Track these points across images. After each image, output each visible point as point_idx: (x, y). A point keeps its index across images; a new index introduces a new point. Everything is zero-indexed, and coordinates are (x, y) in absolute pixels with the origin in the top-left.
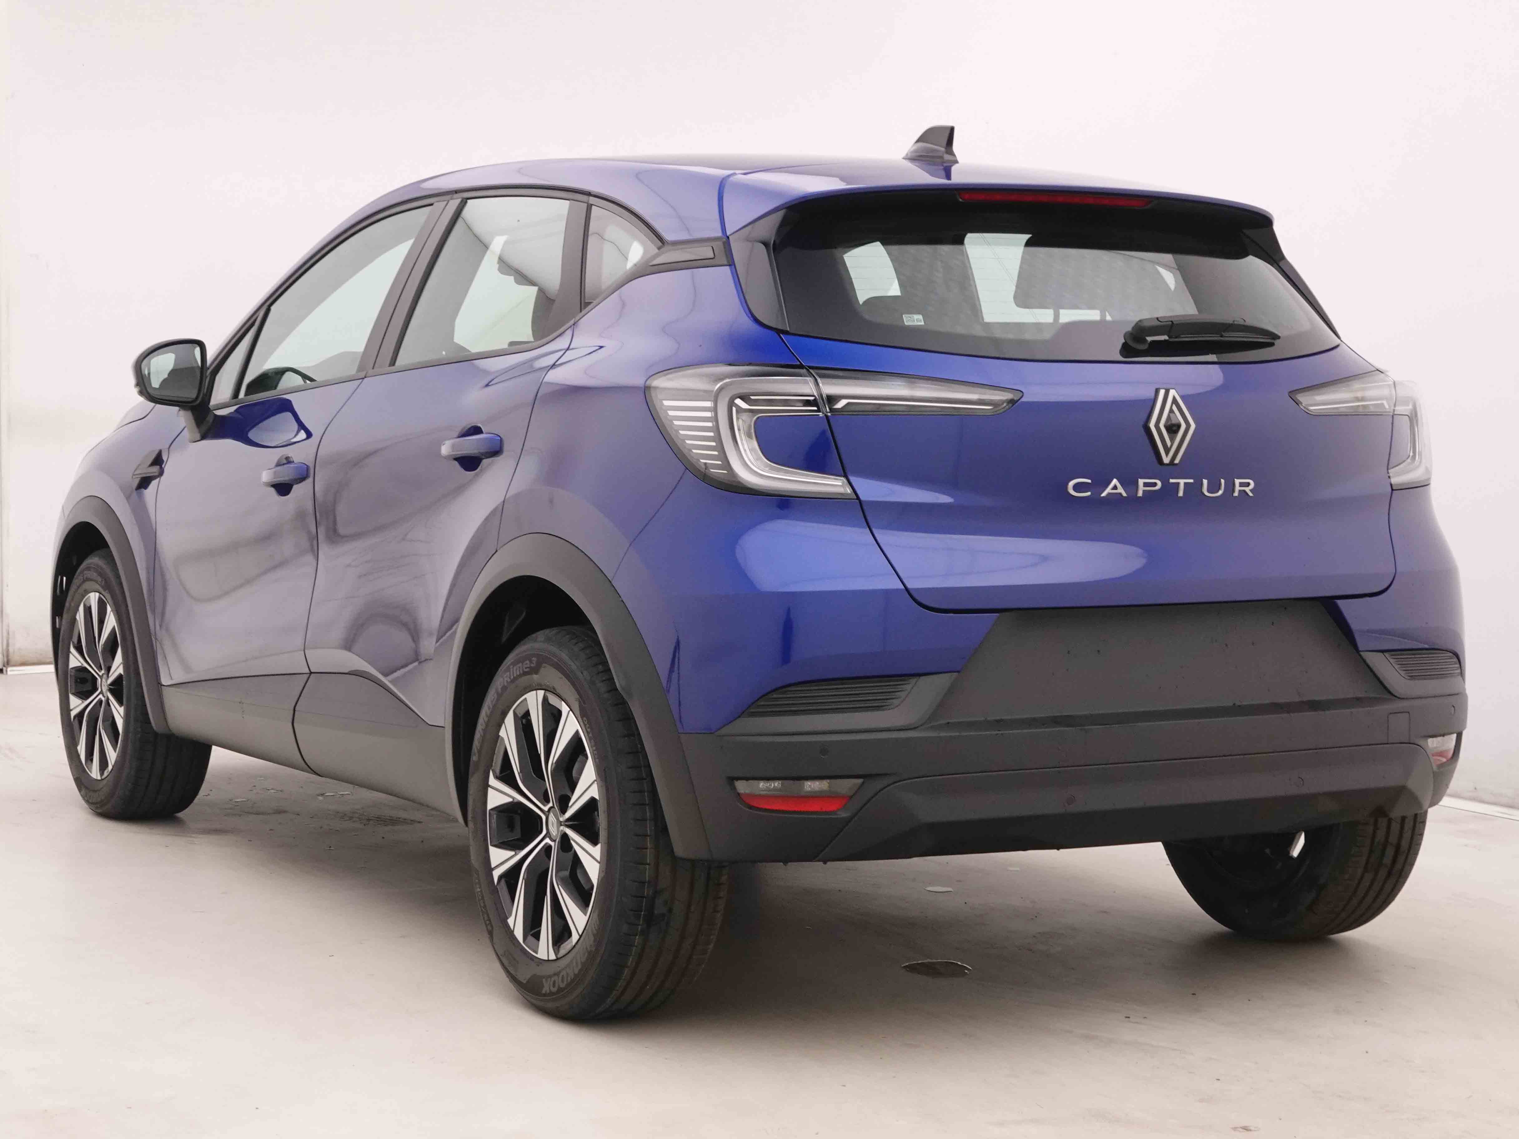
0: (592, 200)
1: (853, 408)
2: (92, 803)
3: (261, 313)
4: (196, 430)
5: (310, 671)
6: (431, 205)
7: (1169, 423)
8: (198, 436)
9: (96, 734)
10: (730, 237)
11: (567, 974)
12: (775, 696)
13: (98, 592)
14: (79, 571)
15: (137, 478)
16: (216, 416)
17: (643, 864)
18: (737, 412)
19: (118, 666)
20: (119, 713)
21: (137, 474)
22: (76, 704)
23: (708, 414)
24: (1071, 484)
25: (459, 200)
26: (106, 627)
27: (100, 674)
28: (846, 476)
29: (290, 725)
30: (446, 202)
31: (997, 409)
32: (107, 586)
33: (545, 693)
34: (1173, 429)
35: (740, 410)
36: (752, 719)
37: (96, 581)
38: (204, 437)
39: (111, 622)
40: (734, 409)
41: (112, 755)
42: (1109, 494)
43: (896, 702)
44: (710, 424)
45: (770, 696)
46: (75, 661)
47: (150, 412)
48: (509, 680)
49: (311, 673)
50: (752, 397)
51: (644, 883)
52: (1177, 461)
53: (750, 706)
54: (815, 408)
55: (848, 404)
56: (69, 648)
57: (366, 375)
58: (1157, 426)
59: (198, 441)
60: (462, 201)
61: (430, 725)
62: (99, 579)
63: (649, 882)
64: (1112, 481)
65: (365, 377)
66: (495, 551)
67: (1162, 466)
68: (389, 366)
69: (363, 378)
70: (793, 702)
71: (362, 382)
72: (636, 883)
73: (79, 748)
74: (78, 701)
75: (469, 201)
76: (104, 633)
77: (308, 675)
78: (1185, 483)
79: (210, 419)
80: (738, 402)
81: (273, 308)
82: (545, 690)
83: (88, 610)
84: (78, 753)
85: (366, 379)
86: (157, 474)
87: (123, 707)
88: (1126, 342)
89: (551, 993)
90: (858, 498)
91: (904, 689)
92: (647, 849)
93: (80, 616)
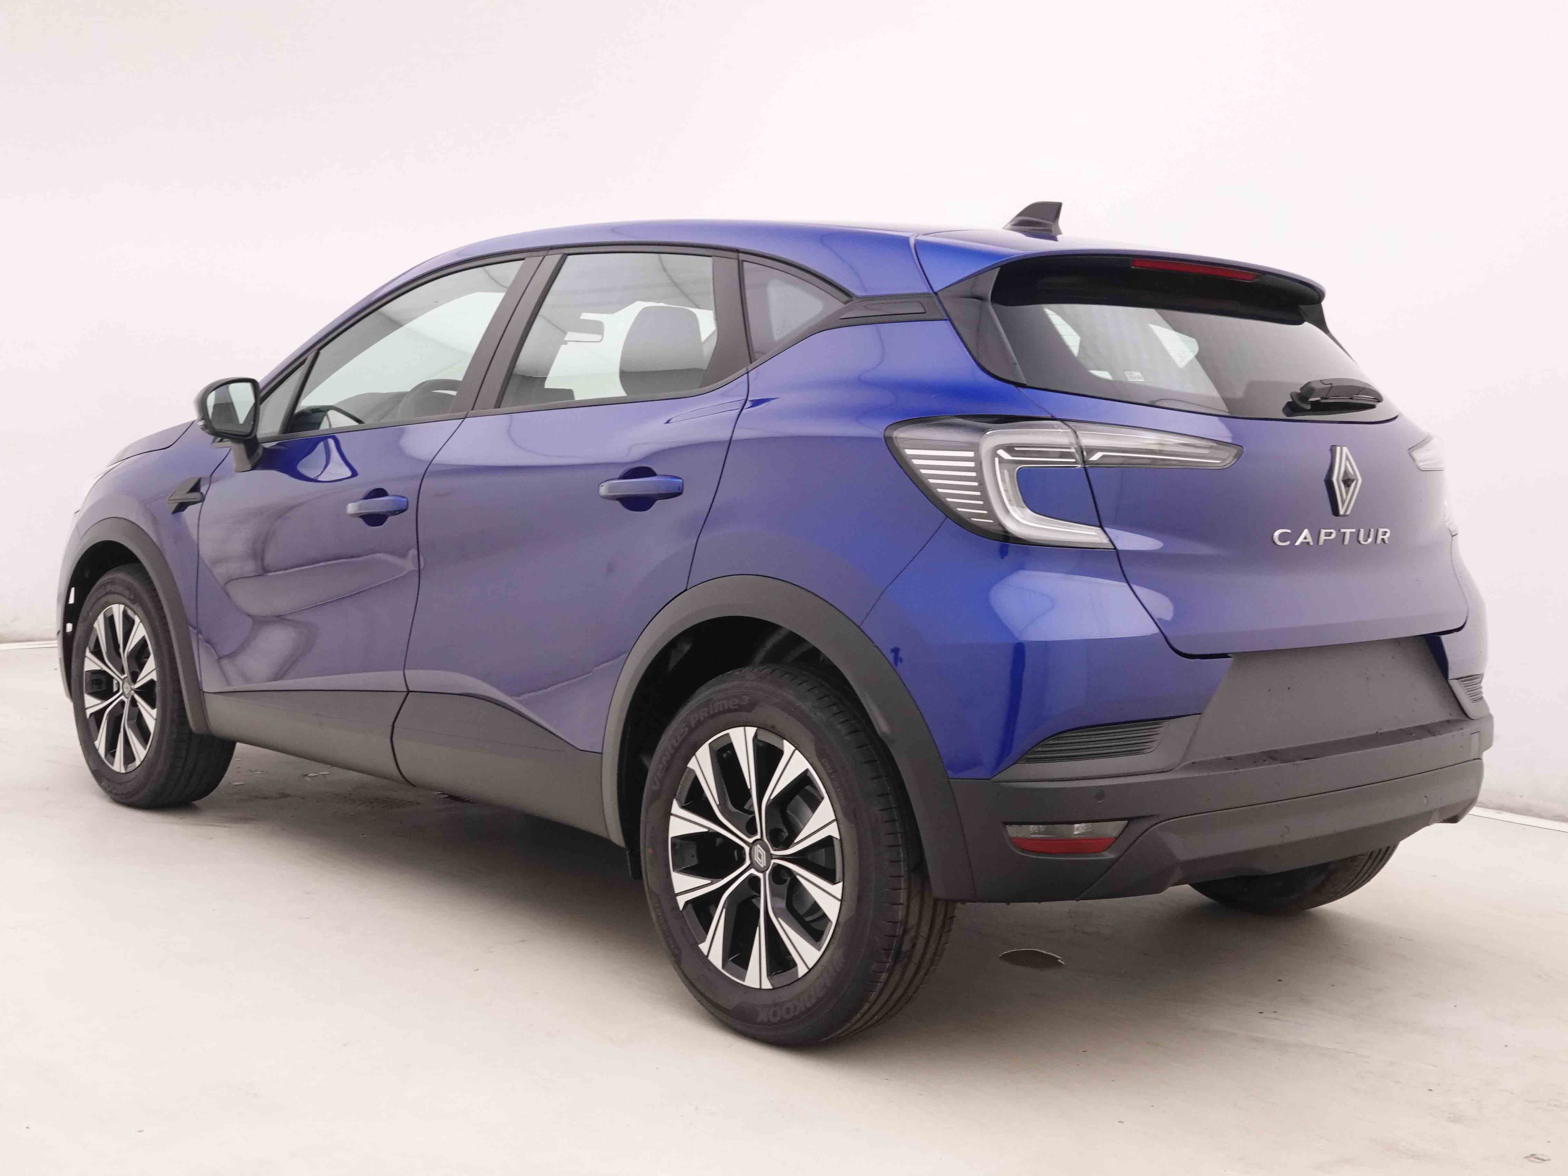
0: (742, 257)
1: (1106, 461)
2: (116, 794)
3: (311, 357)
4: (247, 461)
5: (408, 688)
6: (523, 259)
7: (1346, 478)
8: (249, 467)
9: (119, 732)
10: (938, 293)
11: (796, 1007)
12: (1051, 742)
13: (123, 604)
14: (99, 583)
15: (175, 503)
16: (265, 449)
17: (896, 904)
18: (1000, 462)
19: (150, 671)
20: (150, 716)
21: (174, 500)
22: (92, 704)
23: (972, 464)
24: (1277, 534)
25: (559, 256)
26: (134, 636)
27: (123, 677)
28: (1101, 526)
29: (388, 740)
30: (541, 258)
31: (1225, 464)
32: (134, 599)
33: (757, 730)
34: (1347, 482)
35: (1002, 461)
36: (1027, 765)
37: (124, 596)
38: (254, 468)
39: (140, 632)
40: (997, 460)
41: (140, 752)
42: (1302, 543)
43: (1155, 744)
44: (974, 474)
45: (1046, 742)
46: (91, 664)
47: (174, 443)
48: (707, 716)
49: (409, 692)
50: (1017, 449)
51: (897, 922)
52: (1348, 513)
53: (1026, 753)
54: (1074, 460)
55: (1103, 456)
56: (84, 652)
57: (467, 415)
58: (1338, 480)
59: (249, 471)
60: (562, 257)
61: (581, 750)
62: (127, 593)
63: (900, 922)
64: (1303, 531)
65: (466, 418)
66: (684, 589)
67: (1339, 517)
68: (495, 408)
69: (464, 418)
70: (1061, 748)
71: (463, 421)
72: (890, 923)
73: (97, 743)
74: (96, 701)
75: (569, 257)
76: (132, 642)
77: (406, 693)
78: (1351, 532)
79: (260, 451)
80: (1001, 452)
81: (322, 352)
82: (758, 727)
83: (110, 622)
84: (96, 748)
85: (466, 419)
86: (198, 500)
87: (155, 710)
88: (1294, 401)
89: (769, 1023)
90: (1115, 548)
91: (1158, 733)
92: (900, 889)
93: (100, 625)
